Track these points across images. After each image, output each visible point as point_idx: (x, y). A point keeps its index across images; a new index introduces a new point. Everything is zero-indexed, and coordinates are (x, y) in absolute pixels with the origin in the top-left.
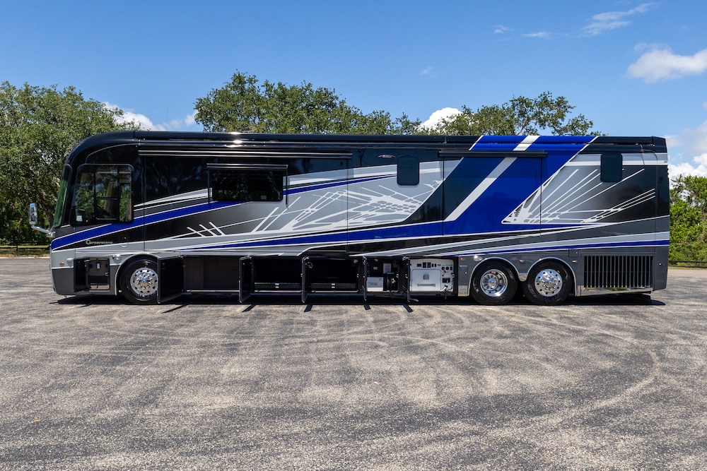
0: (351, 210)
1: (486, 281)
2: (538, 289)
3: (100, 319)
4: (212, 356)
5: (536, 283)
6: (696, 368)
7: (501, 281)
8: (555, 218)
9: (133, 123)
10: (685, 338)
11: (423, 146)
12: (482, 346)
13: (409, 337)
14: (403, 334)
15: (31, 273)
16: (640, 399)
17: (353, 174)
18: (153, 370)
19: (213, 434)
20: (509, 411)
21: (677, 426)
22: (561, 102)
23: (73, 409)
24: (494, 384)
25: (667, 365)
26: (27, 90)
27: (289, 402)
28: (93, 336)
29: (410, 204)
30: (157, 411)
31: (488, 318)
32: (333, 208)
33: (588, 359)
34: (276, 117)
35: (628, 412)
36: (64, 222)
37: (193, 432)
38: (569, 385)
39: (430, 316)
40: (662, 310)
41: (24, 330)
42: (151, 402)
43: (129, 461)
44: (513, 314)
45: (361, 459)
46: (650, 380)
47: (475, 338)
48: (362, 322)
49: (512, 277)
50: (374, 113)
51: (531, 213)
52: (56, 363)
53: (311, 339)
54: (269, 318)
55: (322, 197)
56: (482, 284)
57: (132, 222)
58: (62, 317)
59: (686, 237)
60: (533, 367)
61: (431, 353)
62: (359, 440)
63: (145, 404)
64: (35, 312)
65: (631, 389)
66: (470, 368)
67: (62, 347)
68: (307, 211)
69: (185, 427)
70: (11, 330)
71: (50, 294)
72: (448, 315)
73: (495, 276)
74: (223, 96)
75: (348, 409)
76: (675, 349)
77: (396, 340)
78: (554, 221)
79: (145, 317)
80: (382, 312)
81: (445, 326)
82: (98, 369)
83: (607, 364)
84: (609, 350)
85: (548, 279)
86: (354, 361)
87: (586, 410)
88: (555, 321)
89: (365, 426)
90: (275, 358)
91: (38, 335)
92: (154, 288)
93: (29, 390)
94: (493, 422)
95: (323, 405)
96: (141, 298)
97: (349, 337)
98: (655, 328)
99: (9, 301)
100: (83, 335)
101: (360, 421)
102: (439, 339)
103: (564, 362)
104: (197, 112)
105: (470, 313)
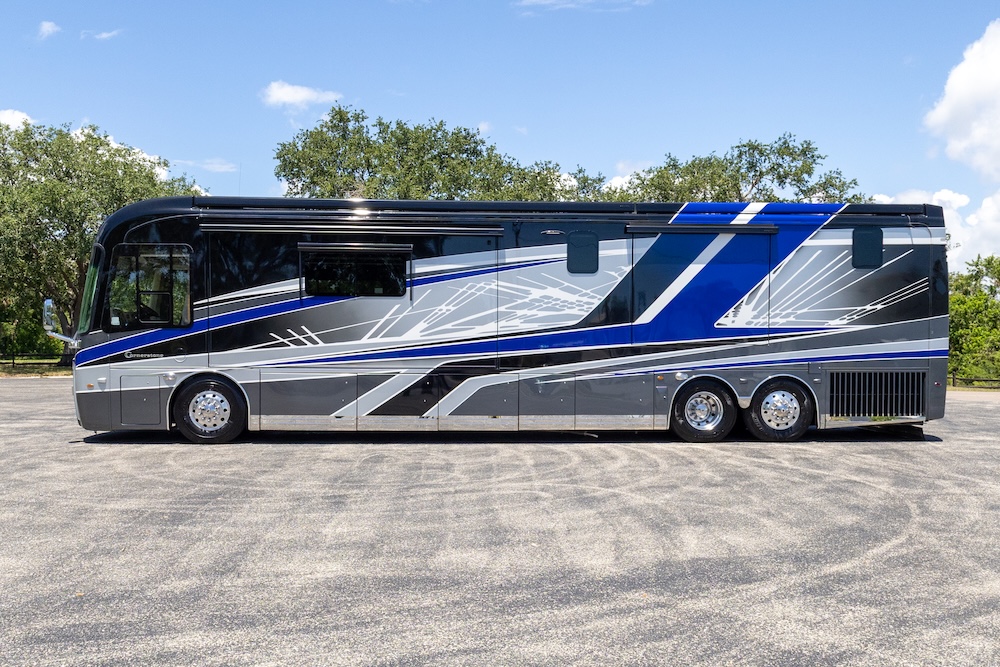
0: (502, 309)
1: (693, 408)
2: (766, 420)
3: (147, 464)
4: (309, 512)
5: (763, 411)
6: (967, 523)
7: (714, 409)
8: (789, 319)
9: (183, 179)
10: (960, 485)
11: (603, 218)
12: (682, 496)
13: (582, 486)
14: (575, 482)
15: (39, 400)
16: (884, 563)
17: (504, 258)
18: (229, 530)
19: (317, 608)
20: (709, 578)
21: (925, 595)
22: (807, 151)
23: (126, 580)
24: (693, 546)
25: (929, 519)
26: (27, 131)
27: (416, 569)
28: (142, 486)
29: (585, 299)
30: (240, 582)
31: (695, 459)
32: (477, 305)
33: (824, 513)
34: (394, 171)
35: (865, 578)
36: (94, 327)
37: (290, 607)
38: (793, 545)
39: (613, 458)
40: (937, 448)
41: (43, 479)
42: (230, 570)
43: (209, 642)
44: (729, 454)
45: (511, 636)
46: (903, 539)
47: (674, 487)
48: (517, 466)
49: (729, 402)
50: (536, 164)
51: (755, 313)
52: (93, 523)
53: (447, 489)
54: (387, 462)
55: (461, 290)
56: (688, 412)
57: (191, 327)
58: (93, 461)
59: (988, 345)
60: (748, 523)
61: (612, 506)
62: (509, 614)
63: (223, 573)
64: (54, 454)
65: (875, 551)
66: (663, 525)
67: (100, 501)
68: (441, 310)
69: (279, 601)
70: (23, 479)
71: (71, 429)
72: (639, 457)
73: (705, 402)
74: (316, 140)
75: (496, 577)
76: (944, 499)
77: (563, 489)
78: (788, 323)
79: (212, 460)
80: (546, 452)
81: (633, 471)
82: (154, 530)
83: (849, 520)
84: (854, 501)
85: (779, 405)
86: (505, 518)
87: (810, 576)
88: (786, 464)
89: (517, 598)
90: (397, 514)
91: (63, 486)
92: (223, 419)
93: (63, 557)
94: (687, 592)
95: (463, 572)
96: (205, 433)
97: (498, 486)
98: (923, 472)
99: (14, 440)
100: (127, 484)
101: (511, 592)
102: (624, 488)
103: (791, 517)
104: (278, 162)
105: (669, 453)
